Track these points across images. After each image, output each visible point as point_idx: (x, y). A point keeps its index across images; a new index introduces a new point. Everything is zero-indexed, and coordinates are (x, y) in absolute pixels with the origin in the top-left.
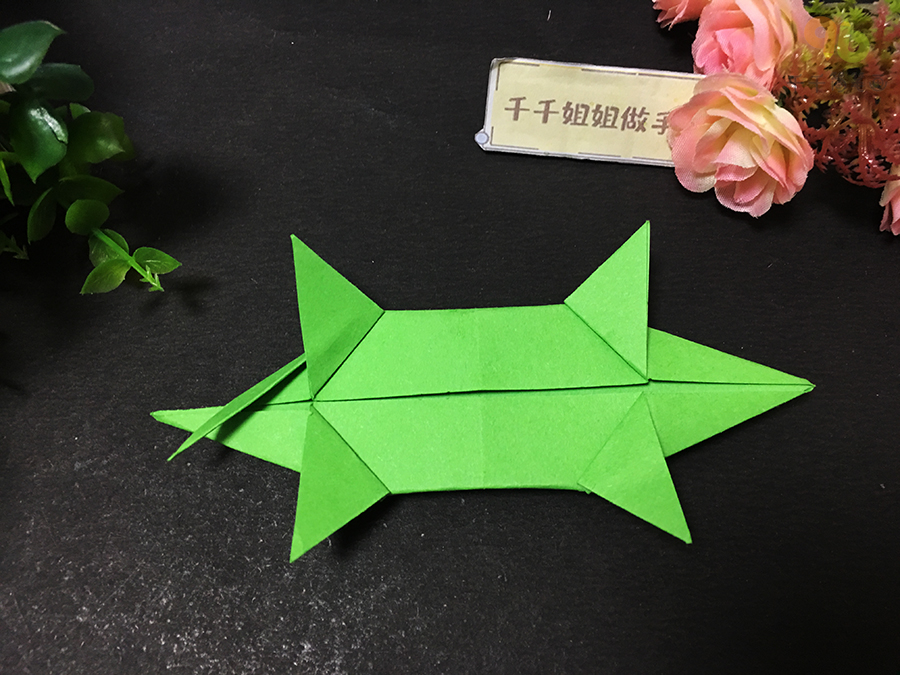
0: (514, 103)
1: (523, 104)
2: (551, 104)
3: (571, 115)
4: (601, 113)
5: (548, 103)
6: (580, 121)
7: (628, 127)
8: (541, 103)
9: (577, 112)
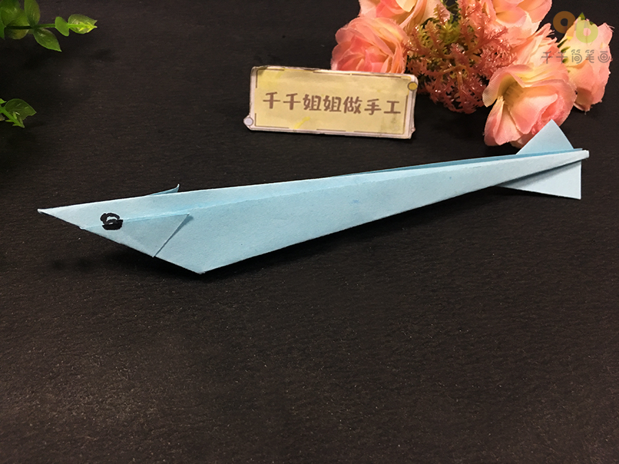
0: (269, 96)
1: (275, 97)
2: (295, 97)
3: (309, 103)
4: (329, 101)
5: (292, 96)
6: (315, 107)
7: (349, 111)
8: (288, 95)
9: (313, 101)
